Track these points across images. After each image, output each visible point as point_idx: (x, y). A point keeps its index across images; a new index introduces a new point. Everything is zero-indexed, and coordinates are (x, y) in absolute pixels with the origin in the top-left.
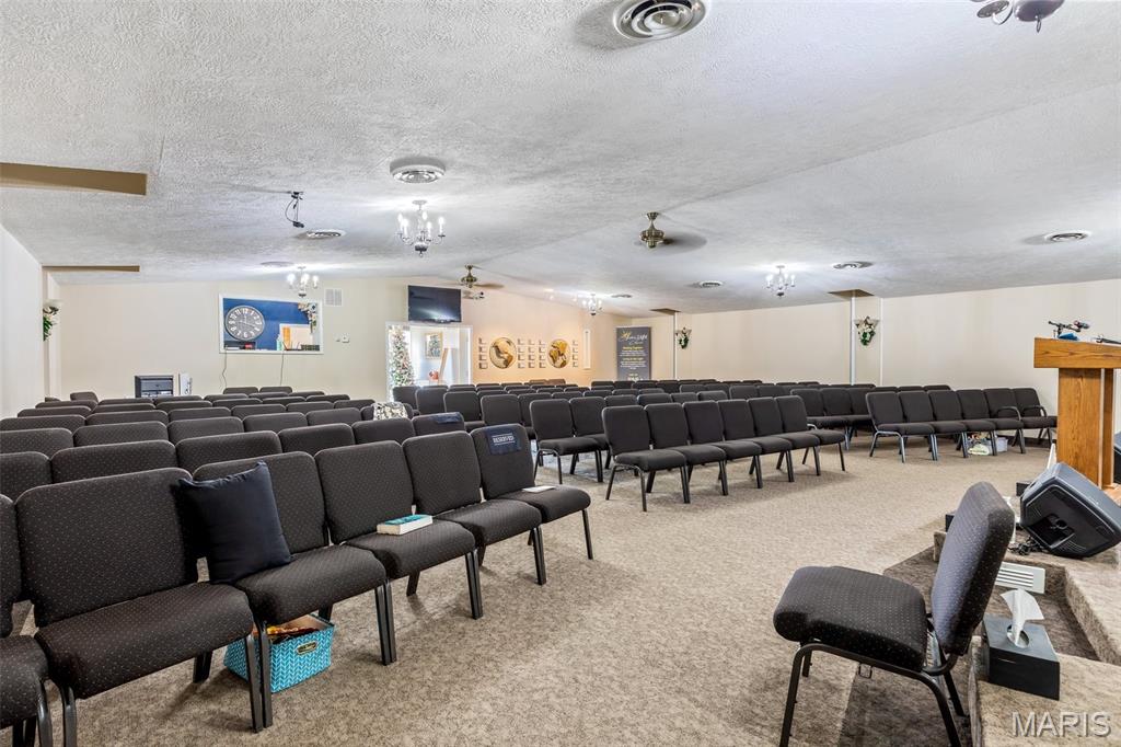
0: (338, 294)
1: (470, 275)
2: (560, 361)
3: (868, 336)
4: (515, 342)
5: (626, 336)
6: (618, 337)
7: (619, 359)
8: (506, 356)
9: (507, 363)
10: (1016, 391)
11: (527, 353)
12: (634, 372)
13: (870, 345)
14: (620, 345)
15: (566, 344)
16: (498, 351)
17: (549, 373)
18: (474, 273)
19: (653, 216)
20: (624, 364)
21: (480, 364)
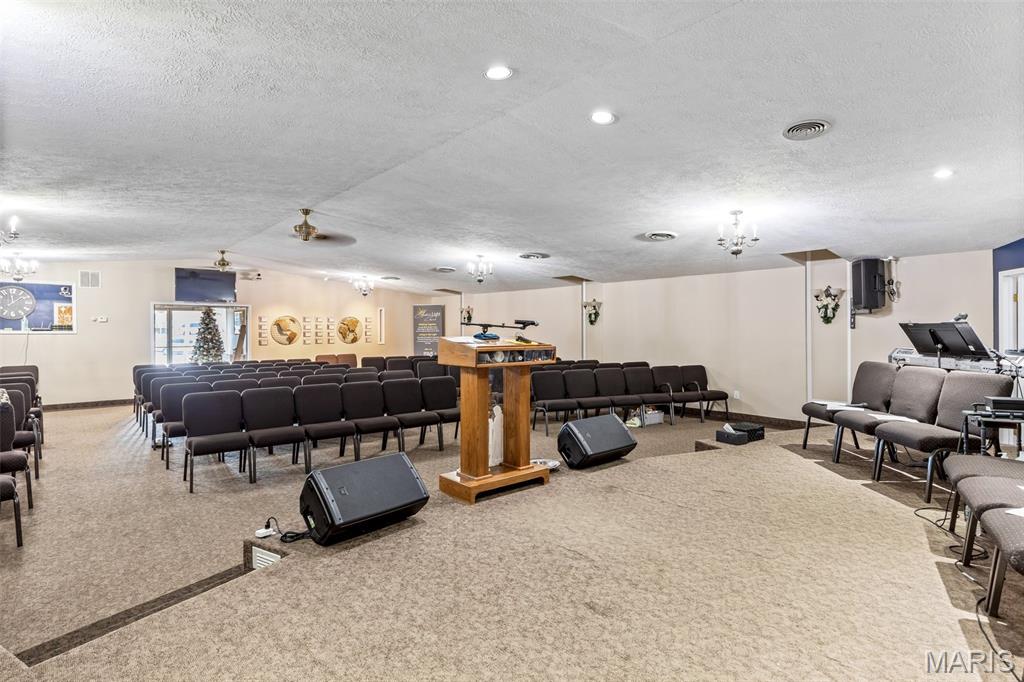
0: (95, 277)
1: (223, 260)
2: (351, 336)
3: (593, 316)
4: (301, 321)
5: (422, 313)
6: (415, 314)
7: (416, 335)
8: (288, 333)
9: (291, 340)
10: (683, 368)
11: (313, 330)
12: (428, 346)
14: (417, 321)
15: (357, 322)
16: (280, 330)
17: (339, 348)
18: (227, 257)
19: (306, 212)
20: (420, 339)
21: (260, 342)
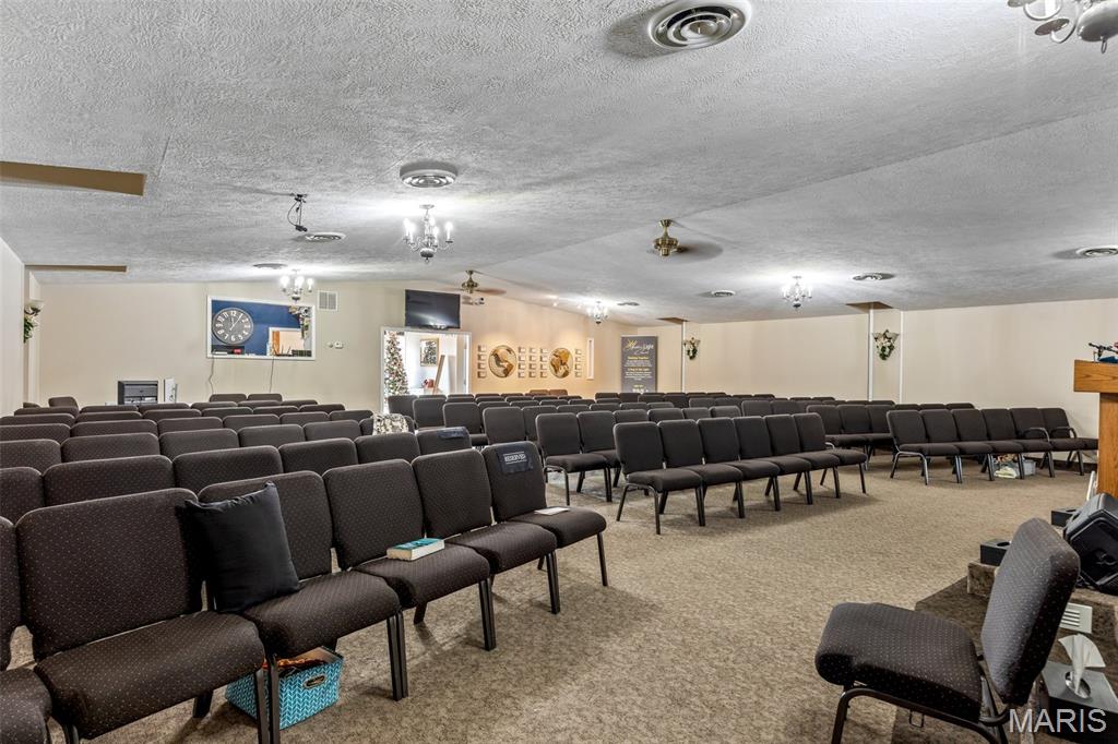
0: (333, 298)
1: (471, 280)
2: (562, 371)
3: (888, 350)
4: (516, 350)
5: (632, 345)
6: (623, 346)
7: (624, 370)
8: (506, 365)
9: (507, 372)
10: (1043, 410)
11: (528, 362)
12: (638, 383)
13: (889, 359)
14: (625, 355)
15: (569, 353)
16: (498, 359)
17: (550, 383)
18: (476, 278)
19: (667, 223)
20: (629, 375)
21: (479, 373)
